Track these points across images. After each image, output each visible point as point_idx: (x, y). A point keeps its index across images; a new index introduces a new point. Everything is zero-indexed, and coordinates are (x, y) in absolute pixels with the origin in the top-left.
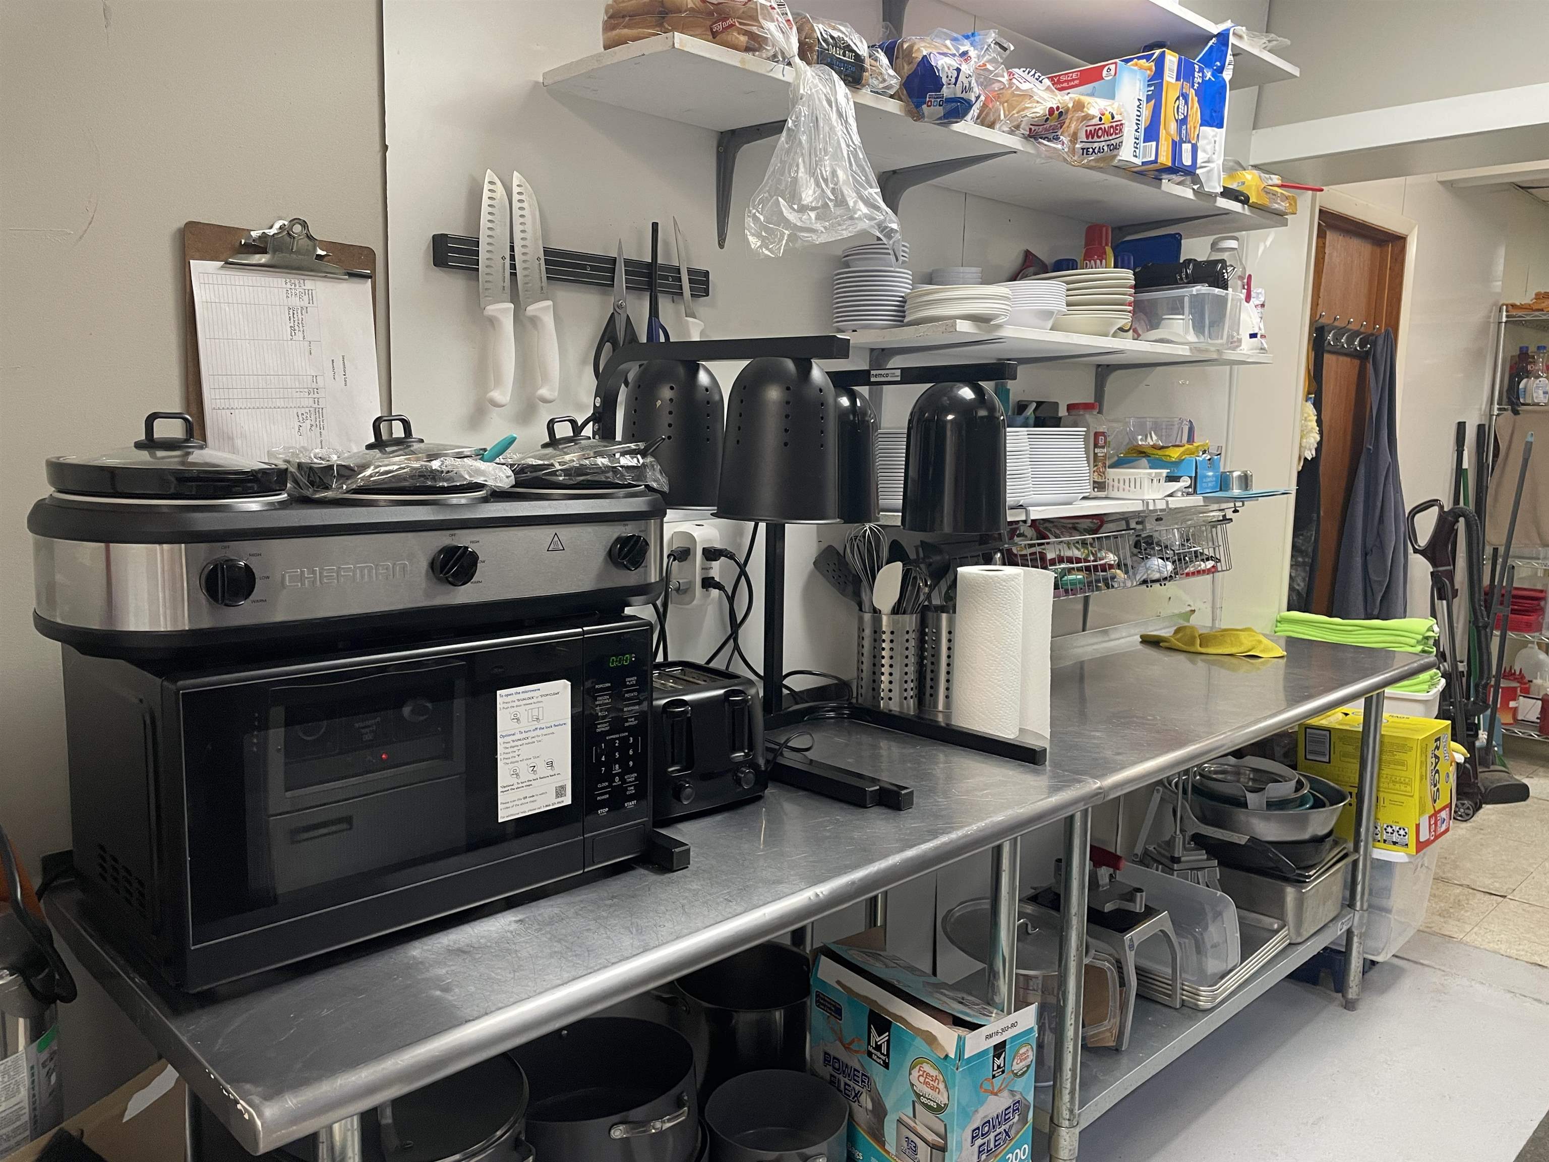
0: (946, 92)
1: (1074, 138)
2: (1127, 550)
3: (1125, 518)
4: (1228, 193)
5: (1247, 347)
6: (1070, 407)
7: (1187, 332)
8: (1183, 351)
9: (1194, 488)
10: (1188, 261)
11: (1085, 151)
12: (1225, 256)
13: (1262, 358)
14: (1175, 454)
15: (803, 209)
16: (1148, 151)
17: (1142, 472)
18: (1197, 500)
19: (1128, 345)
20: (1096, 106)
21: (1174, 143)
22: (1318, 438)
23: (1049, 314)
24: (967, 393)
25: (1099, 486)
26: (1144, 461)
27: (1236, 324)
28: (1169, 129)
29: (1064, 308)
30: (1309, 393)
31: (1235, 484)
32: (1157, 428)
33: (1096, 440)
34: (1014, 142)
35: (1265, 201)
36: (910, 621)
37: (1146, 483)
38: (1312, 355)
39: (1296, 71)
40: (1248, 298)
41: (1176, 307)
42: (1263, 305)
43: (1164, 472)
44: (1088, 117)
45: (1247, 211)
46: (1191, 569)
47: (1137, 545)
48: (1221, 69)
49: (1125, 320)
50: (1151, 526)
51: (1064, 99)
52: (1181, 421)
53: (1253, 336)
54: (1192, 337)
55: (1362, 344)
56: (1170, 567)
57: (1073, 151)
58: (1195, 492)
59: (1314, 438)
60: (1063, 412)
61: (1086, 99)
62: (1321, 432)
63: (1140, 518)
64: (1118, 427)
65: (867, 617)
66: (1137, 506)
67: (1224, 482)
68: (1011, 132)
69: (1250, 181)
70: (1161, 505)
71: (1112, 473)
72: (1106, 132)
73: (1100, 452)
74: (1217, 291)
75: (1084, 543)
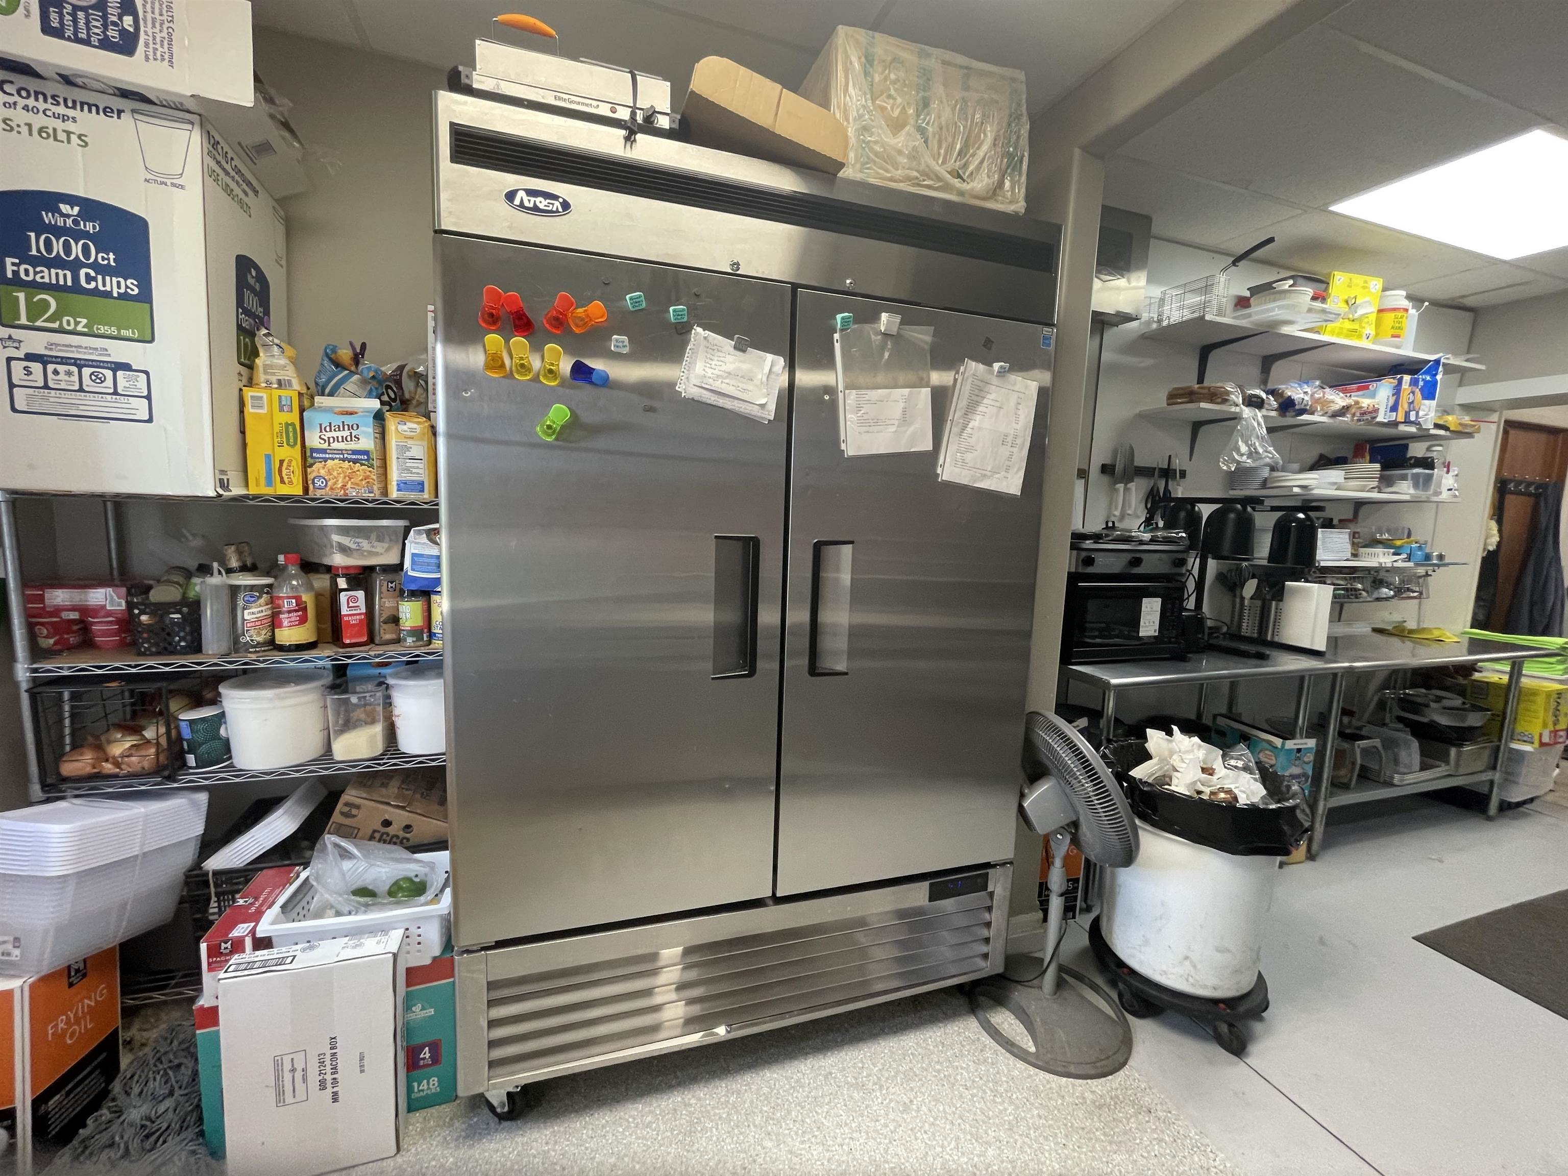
0: (1297, 407)
1: (1354, 415)
2: (1368, 583)
3: (1368, 570)
4: (1437, 426)
5: (1445, 495)
6: (1340, 521)
7: (1409, 488)
8: (1407, 498)
9: (1409, 559)
10: (1411, 458)
11: (1359, 420)
12: (1434, 455)
13: (1455, 500)
14: (1398, 543)
15: (1242, 455)
16: (1393, 416)
17: (1379, 550)
18: (1411, 564)
19: (1375, 495)
20: (1366, 402)
21: (1406, 412)
22: (1498, 539)
23: (1335, 483)
24: (1301, 516)
25: (1355, 555)
26: (1381, 546)
27: (1439, 485)
28: (1404, 406)
29: (1343, 481)
30: (1494, 515)
31: (1434, 558)
32: (1389, 531)
33: (1354, 535)
34: (1324, 419)
35: (1460, 429)
36: (1258, 603)
37: (1381, 555)
38: (1497, 496)
39: (1483, 367)
40: (1448, 472)
41: (1404, 478)
42: (1457, 475)
43: (1392, 551)
44: (1362, 407)
45: (1448, 434)
46: (1404, 595)
47: (1374, 582)
48: (1436, 374)
49: (1375, 484)
50: (1382, 575)
51: (1350, 401)
52: (1404, 528)
53: (1449, 490)
54: (1412, 491)
55: (1537, 489)
56: (1392, 593)
57: (1352, 420)
58: (1409, 561)
59: (1495, 539)
60: (1335, 522)
61: (1360, 400)
62: (1501, 536)
63: (1377, 570)
64: (1366, 530)
65: (1238, 600)
66: (1376, 565)
67: (1428, 557)
68: (1323, 415)
69: (1451, 420)
70: (1390, 565)
71: (1362, 550)
72: (1370, 412)
73: (1356, 540)
74: (1427, 471)
75: (1345, 579)
